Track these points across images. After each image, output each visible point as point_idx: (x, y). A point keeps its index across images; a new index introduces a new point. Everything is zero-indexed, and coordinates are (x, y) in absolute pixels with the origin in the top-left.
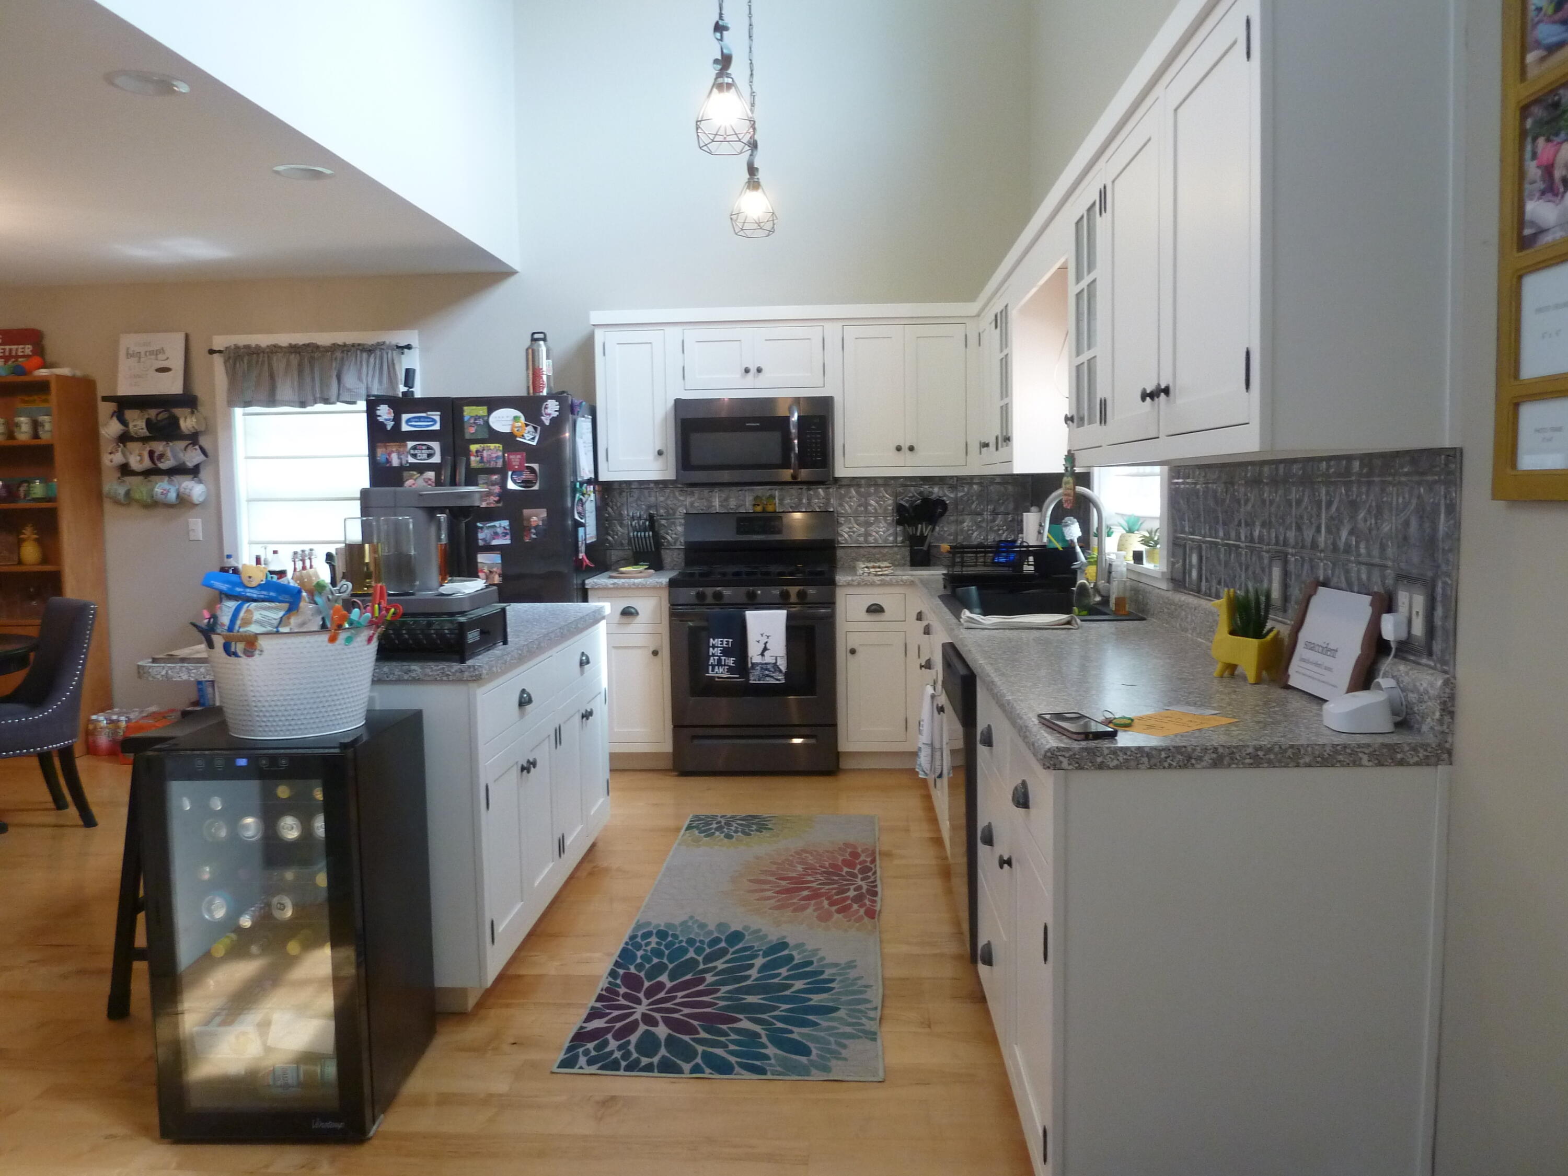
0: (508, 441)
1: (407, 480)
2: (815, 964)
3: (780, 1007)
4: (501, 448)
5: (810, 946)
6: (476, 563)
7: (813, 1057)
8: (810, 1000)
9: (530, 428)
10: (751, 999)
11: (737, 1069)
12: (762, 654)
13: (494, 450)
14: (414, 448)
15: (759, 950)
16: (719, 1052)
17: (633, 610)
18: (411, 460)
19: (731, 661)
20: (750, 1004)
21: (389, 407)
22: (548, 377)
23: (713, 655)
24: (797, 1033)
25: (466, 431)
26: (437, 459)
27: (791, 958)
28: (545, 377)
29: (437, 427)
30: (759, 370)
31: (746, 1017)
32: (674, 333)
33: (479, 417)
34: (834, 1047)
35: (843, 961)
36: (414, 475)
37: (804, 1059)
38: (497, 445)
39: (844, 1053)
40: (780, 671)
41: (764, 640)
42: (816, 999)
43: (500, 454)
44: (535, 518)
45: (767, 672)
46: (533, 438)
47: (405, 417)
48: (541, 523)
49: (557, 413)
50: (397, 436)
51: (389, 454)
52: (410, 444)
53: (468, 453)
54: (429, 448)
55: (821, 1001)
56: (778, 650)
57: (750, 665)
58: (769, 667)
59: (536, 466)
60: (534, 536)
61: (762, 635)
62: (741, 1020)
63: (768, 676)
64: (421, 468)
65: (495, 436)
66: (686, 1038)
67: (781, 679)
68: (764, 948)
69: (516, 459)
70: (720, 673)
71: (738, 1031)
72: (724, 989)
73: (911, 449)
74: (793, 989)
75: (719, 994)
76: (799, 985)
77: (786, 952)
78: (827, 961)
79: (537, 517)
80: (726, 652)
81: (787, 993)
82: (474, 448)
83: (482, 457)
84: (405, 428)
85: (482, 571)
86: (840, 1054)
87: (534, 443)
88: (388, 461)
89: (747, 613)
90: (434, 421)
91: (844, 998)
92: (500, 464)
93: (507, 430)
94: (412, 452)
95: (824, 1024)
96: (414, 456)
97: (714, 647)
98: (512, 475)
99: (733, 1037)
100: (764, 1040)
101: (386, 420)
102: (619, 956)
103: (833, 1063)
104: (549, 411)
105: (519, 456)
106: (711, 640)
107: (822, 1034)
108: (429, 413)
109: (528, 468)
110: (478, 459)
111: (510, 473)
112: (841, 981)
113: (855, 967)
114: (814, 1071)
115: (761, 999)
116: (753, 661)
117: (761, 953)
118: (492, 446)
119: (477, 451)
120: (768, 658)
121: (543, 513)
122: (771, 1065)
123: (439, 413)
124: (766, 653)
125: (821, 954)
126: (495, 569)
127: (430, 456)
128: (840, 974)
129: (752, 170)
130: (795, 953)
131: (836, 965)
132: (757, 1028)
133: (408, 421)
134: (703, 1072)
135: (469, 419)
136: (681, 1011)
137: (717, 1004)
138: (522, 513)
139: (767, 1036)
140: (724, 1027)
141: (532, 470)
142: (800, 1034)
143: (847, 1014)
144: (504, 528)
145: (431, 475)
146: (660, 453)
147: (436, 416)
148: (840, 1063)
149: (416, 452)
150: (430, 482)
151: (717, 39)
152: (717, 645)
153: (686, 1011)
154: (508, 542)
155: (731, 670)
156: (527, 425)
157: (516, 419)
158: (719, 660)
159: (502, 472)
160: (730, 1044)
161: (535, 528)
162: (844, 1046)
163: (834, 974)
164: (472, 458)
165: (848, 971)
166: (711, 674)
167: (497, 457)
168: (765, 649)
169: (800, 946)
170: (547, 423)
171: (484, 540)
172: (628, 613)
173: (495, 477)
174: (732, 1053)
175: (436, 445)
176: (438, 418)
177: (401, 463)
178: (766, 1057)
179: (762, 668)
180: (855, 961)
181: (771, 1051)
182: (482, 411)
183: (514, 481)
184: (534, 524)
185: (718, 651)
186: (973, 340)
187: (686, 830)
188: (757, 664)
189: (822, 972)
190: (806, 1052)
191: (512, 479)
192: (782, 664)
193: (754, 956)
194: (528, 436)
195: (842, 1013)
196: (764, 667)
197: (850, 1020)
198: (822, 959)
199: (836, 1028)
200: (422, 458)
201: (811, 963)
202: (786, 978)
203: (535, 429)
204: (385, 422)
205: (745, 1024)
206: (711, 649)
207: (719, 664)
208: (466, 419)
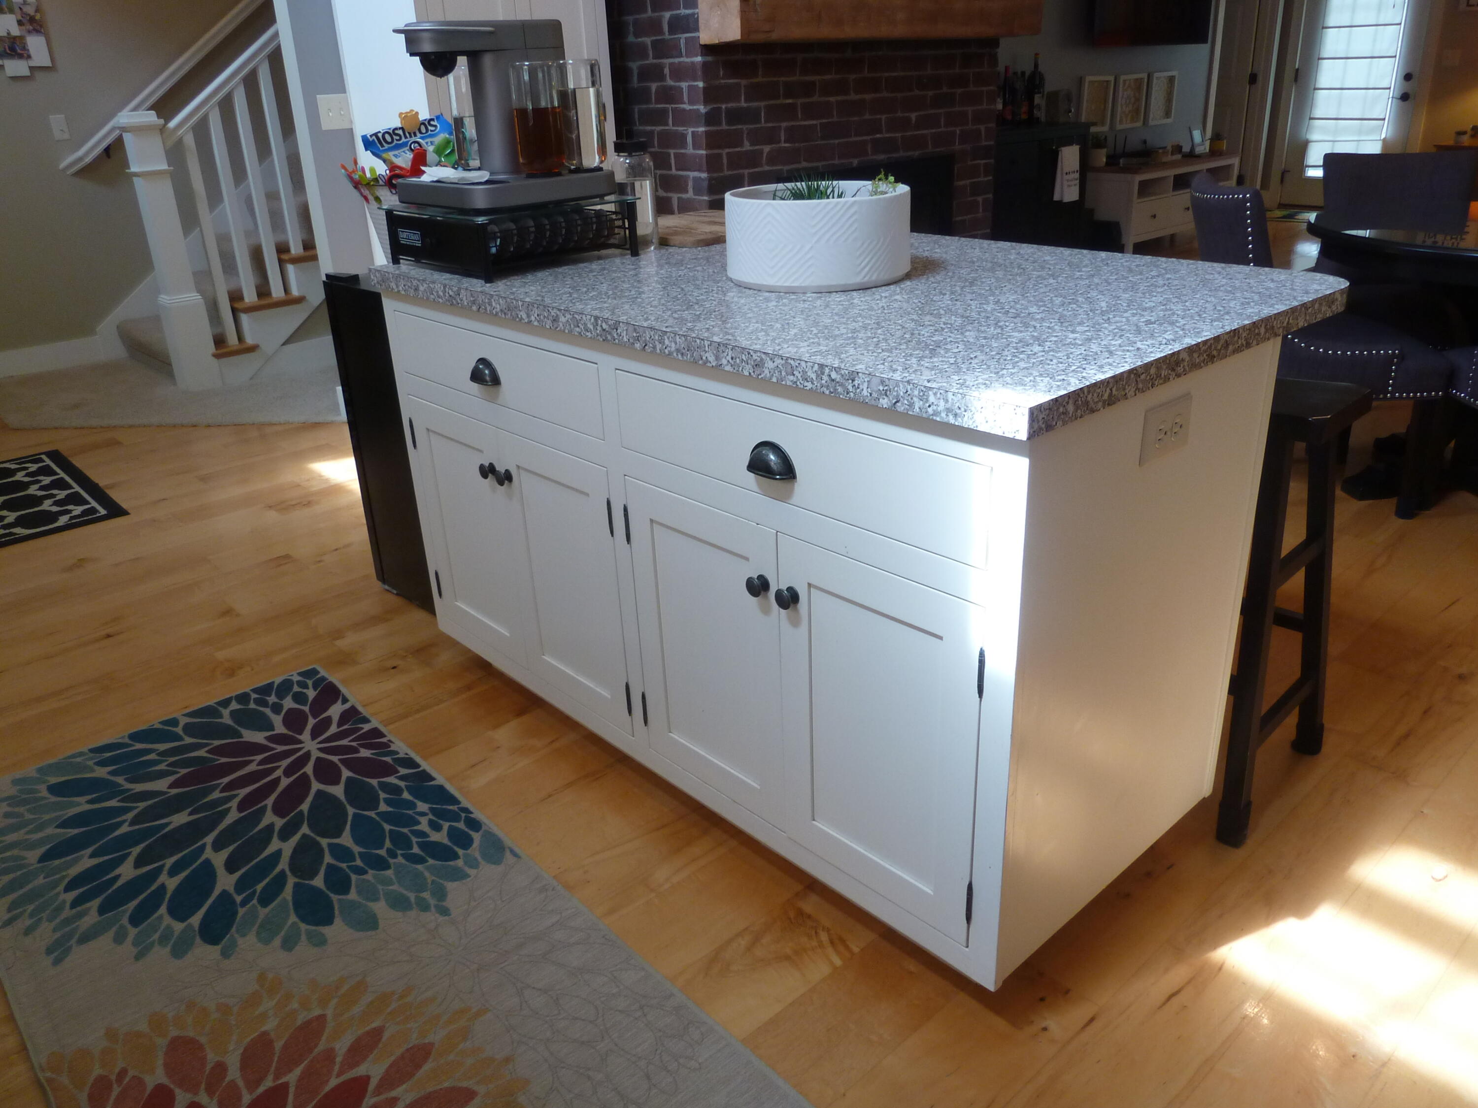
2: (125, 921)
3: (130, 825)
5: (160, 954)
8: (92, 856)
10: (181, 819)
11: (127, 740)
15: (244, 903)
16: (162, 747)
20: (178, 811)
24: (81, 804)
27: (179, 911)
31: (166, 793)
34: (21, 809)
35: (79, 955)
37: (53, 780)
39: (4, 808)
42: (85, 862)
62: (170, 787)
66: (217, 743)
68: (241, 911)
71: (162, 775)
72: (233, 816)
74: (131, 860)
75: (234, 804)
76: (127, 871)
77: (196, 920)
81: (136, 850)
86: (9, 805)
91: (40, 880)
95: (50, 831)
99: (162, 767)
100: (120, 780)
103: (13, 791)
107: (46, 817)
112: (59, 909)
113: (49, 951)
114: (34, 774)
115: (167, 824)
117: (239, 899)
122: (91, 759)
125: (128, 948)
128: (67, 921)
130: (179, 927)
131: (85, 938)
132: (139, 787)
136: (259, 764)
137: (221, 792)
139: (119, 785)
140: (184, 771)
142: (79, 804)
143: (24, 858)
148: (6, 795)
153: (252, 767)
160: (157, 758)
162: (7, 815)
163: (80, 916)
165: (58, 935)
169: (180, 949)
174: (149, 751)
178: (102, 763)
180: (57, 962)
181: (102, 772)
189: (102, 910)
190: (54, 790)
193: (241, 886)
195: (33, 856)
197: (15, 852)
198: (119, 939)
199: (28, 833)
201: (135, 920)
202: (154, 875)
205: (161, 785)
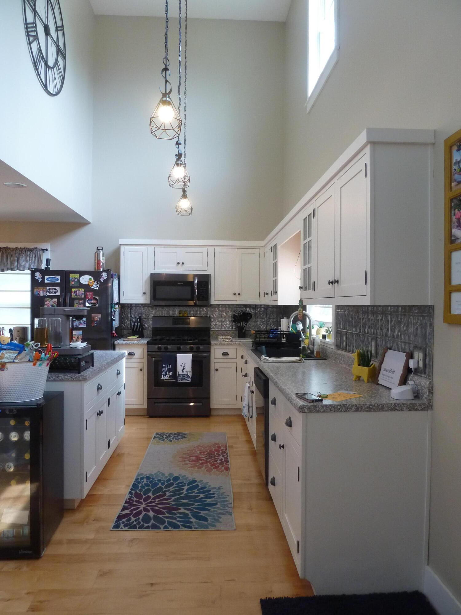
0: (87, 288)
1: (46, 302)
2: (207, 488)
3: (195, 504)
4: (84, 290)
5: (205, 481)
7: (209, 522)
8: (207, 501)
9: (95, 283)
10: (184, 501)
11: (181, 527)
12: (183, 371)
13: (81, 291)
15: (186, 483)
16: (174, 521)
17: (133, 353)
18: (48, 294)
19: (171, 373)
20: (184, 503)
21: (40, 273)
22: (103, 264)
23: (164, 371)
24: (202, 513)
25: (70, 283)
26: (58, 294)
27: (198, 486)
28: (102, 264)
29: (59, 281)
30: (183, 263)
31: (183, 508)
32: (151, 249)
33: (76, 278)
34: (216, 518)
35: (217, 486)
36: (49, 300)
37: (206, 523)
38: (82, 289)
39: (220, 520)
40: (189, 377)
41: (183, 365)
42: (209, 501)
43: (84, 292)
44: (96, 317)
45: (184, 378)
46: (97, 287)
47: (46, 277)
48: (98, 319)
49: (106, 278)
50: (43, 285)
51: (39, 292)
52: (48, 288)
53: (71, 292)
54: (55, 289)
55: (211, 501)
56: (188, 369)
57: (178, 375)
58: (185, 375)
59: (97, 298)
60: (95, 324)
61: (183, 363)
62: (181, 509)
63: (185, 379)
64: (52, 297)
65: (81, 286)
66: (161, 516)
67: (190, 380)
68: (187, 482)
69: (89, 295)
70: (166, 378)
71: (180, 513)
72: (174, 498)
73: (239, 294)
74: (200, 497)
75: (172, 500)
76: (202, 496)
77: (196, 484)
78: (212, 486)
79: (97, 317)
80: (169, 370)
81: (198, 499)
82: (73, 290)
83: (76, 294)
84: (46, 281)
85: (74, 337)
87: (97, 289)
88: (39, 294)
89: (178, 355)
90: (58, 279)
91: (219, 500)
92: (83, 296)
93: (86, 283)
94: (48, 291)
95: (213, 510)
96: (49, 292)
97: (164, 368)
98: (88, 301)
99: (179, 515)
100: (190, 516)
101: (39, 278)
102: (132, 486)
103: (217, 524)
104: (103, 277)
105: (91, 294)
106: (163, 365)
107: (212, 513)
108: (56, 276)
109: (94, 298)
110: (75, 294)
111: (87, 300)
112: (218, 494)
113: (222, 488)
114: (210, 527)
115: (188, 501)
116: (179, 373)
117: (186, 484)
118: (80, 289)
119: (74, 291)
120: (185, 372)
121: (100, 316)
122: (193, 525)
123: (60, 276)
124: (184, 370)
125: (209, 484)
126: (80, 337)
127: (55, 292)
128: (217, 492)
129: (184, 191)
130: (199, 484)
131: (215, 488)
132: (187, 512)
133: (47, 279)
134: (169, 529)
135: (72, 279)
136: (158, 506)
137: (171, 503)
138: (91, 315)
139: (191, 514)
140: (175, 512)
141: (96, 299)
142: (203, 514)
143: (220, 506)
144: (84, 321)
145: (56, 300)
146: (144, 293)
147: (59, 277)
148: (219, 524)
149: (50, 291)
150: (55, 303)
151: (177, 147)
152: (165, 367)
153: (160, 506)
154: (86, 326)
155: (170, 377)
156: (94, 282)
157: (90, 279)
158: (166, 373)
159: (84, 300)
160: (177, 518)
161: (96, 321)
162: (220, 518)
163: (215, 492)
164: (72, 294)
165: (220, 490)
166: (163, 378)
167: (82, 294)
168: (184, 369)
169: (201, 481)
170: (102, 281)
171: (75, 325)
172: (131, 354)
173: (81, 301)
174: (178, 521)
175: (58, 289)
176: (59, 278)
177: (44, 295)
178: (191, 522)
179: (182, 376)
180: (222, 487)
181: (193, 520)
182: (77, 276)
183: (89, 303)
184: (96, 320)
185: (165, 369)
186: (262, 255)
187: (154, 438)
188: (181, 374)
189: (210, 491)
190: (206, 520)
191: (88, 302)
192: (190, 375)
193: (184, 486)
194: (95, 286)
195: (218, 506)
196: (183, 375)
197: (222, 508)
198: (210, 486)
199: (216, 511)
200: (52, 293)
201: (206, 487)
202: (197, 493)
203: (98, 283)
205: (182, 510)
206: (163, 369)
207: (166, 374)
208: (70, 279)
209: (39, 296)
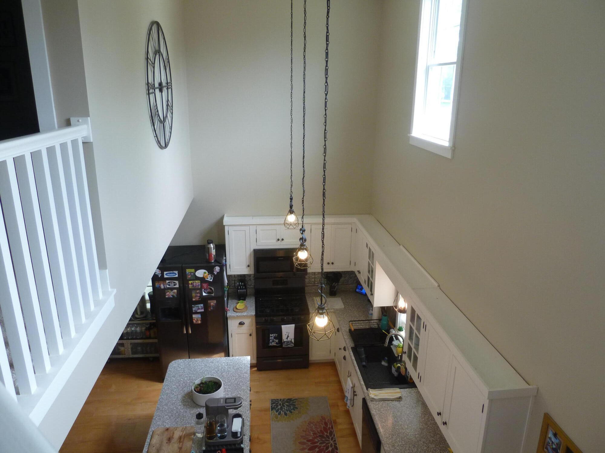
0: (203, 280)
1: (167, 293)
4: (200, 282)
6: (193, 317)
9: (210, 276)
12: (287, 338)
13: (198, 283)
14: (169, 283)
18: (168, 286)
19: (277, 341)
21: (159, 270)
22: (214, 255)
23: (271, 339)
25: (187, 276)
26: (177, 286)
29: (177, 276)
30: (283, 240)
32: (253, 228)
33: (192, 273)
36: (169, 291)
38: (198, 281)
40: (293, 343)
41: (288, 334)
43: (200, 284)
44: (212, 303)
45: (288, 344)
46: (211, 279)
47: (165, 273)
48: (214, 305)
49: (219, 271)
50: (163, 279)
51: (160, 285)
52: (167, 281)
53: (188, 284)
54: (174, 283)
56: (292, 337)
57: (283, 342)
58: (289, 342)
59: (213, 289)
60: (212, 309)
61: (287, 333)
63: (289, 344)
64: (172, 289)
65: (197, 278)
67: (293, 345)
69: (205, 285)
70: (274, 344)
73: (333, 263)
79: (213, 303)
80: (275, 338)
82: (190, 282)
83: (193, 285)
84: (165, 276)
85: (194, 320)
87: (212, 281)
88: (160, 287)
89: (282, 326)
90: (176, 274)
92: (200, 287)
93: (202, 276)
94: (168, 284)
96: (169, 285)
97: (271, 337)
98: (204, 290)
101: (158, 274)
104: (216, 270)
105: (206, 285)
106: (270, 335)
108: (174, 271)
109: (209, 288)
110: (192, 285)
111: (203, 290)
116: (284, 341)
118: (197, 281)
119: (191, 283)
120: (289, 339)
121: (215, 302)
123: (177, 271)
124: (288, 338)
126: (199, 319)
127: (174, 285)
129: (291, 207)
133: (166, 274)
135: (188, 273)
138: (208, 301)
141: (211, 289)
144: (202, 307)
145: (176, 291)
146: (248, 266)
147: (176, 272)
149: (170, 284)
150: (175, 293)
152: (272, 336)
154: (203, 311)
155: (276, 343)
156: (209, 275)
157: (205, 273)
158: (273, 340)
159: (201, 289)
161: (212, 306)
164: (190, 285)
166: (270, 345)
167: (199, 285)
168: (288, 337)
170: (216, 274)
171: (195, 310)
172: (241, 324)
173: (198, 291)
175: (177, 282)
176: (177, 273)
177: (164, 288)
179: (287, 343)
182: (193, 270)
183: (205, 292)
184: (212, 305)
185: (272, 338)
186: (354, 230)
187: (272, 411)
188: (286, 341)
191: (204, 291)
192: (293, 341)
194: (209, 278)
196: (288, 342)
200: (172, 286)
203: (212, 276)
204: (158, 275)
206: (270, 338)
207: (273, 341)
208: (187, 273)
209: (160, 288)
